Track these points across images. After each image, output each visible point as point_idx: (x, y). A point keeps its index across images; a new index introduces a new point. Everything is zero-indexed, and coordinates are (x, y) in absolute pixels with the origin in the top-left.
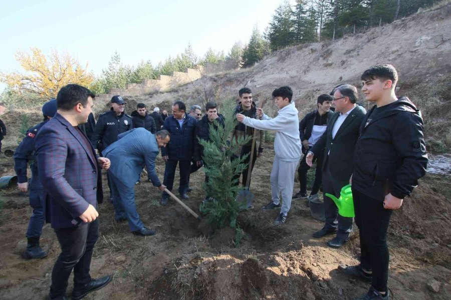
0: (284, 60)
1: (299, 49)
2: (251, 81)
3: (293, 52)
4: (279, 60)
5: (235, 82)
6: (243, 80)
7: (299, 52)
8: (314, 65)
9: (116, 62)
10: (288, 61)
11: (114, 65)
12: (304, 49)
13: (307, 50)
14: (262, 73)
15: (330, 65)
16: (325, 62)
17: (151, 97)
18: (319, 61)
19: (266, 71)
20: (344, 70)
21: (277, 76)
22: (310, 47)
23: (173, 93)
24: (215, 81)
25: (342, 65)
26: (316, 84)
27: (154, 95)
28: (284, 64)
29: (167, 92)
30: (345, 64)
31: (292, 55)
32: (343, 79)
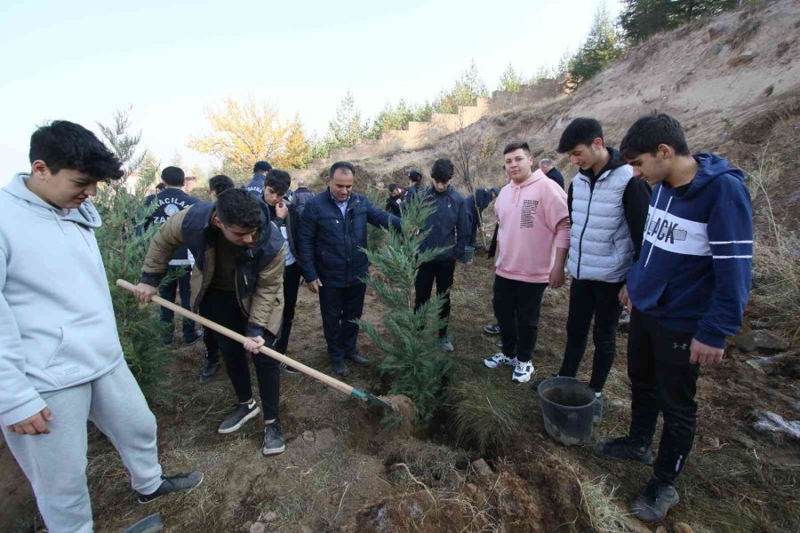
0: (642, 66)
1: (680, 37)
2: (563, 120)
3: (666, 45)
4: (632, 68)
5: (535, 124)
6: (550, 119)
7: (681, 43)
8: (705, 66)
9: (348, 107)
10: (650, 66)
11: (346, 112)
12: (693, 34)
13: (698, 36)
14: (588, 100)
15: (749, 59)
16: (734, 55)
17: (388, 160)
18: (721, 54)
19: (598, 95)
20: (785, 67)
21: (616, 102)
22: (711, 25)
23: (426, 152)
24: (501, 124)
25: (779, 54)
26: (700, 111)
27: (395, 156)
28: (640, 74)
29: (416, 150)
30: (789, 51)
31: (663, 51)
32: (776, 92)
